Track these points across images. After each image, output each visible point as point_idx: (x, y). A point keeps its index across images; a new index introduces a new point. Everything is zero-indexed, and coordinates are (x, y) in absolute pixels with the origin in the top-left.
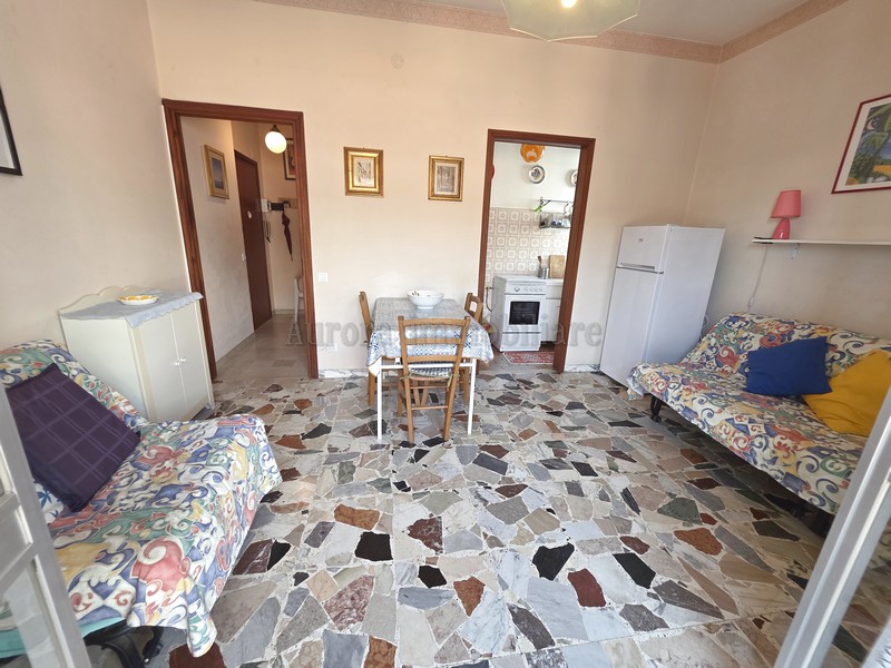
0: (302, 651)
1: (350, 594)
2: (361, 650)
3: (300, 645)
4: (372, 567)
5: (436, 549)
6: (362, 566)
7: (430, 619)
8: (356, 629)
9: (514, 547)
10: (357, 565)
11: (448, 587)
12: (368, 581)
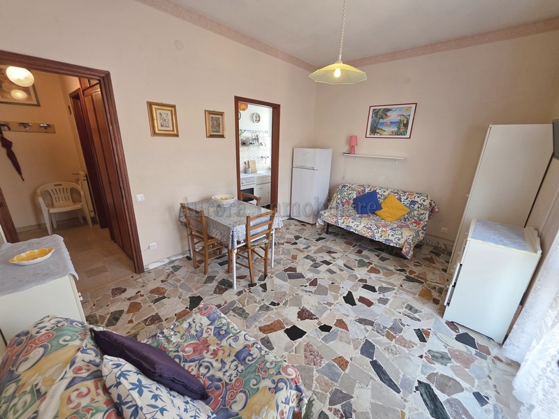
0: (318, 383)
1: (309, 354)
2: (334, 366)
3: (314, 381)
4: (303, 340)
5: (316, 319)
6: (300, 342)
7: (341, 341)
8: (324, 362)
9: (337, 302)
10: (298, 343)
11: (334, 328)
12: (308, 345)
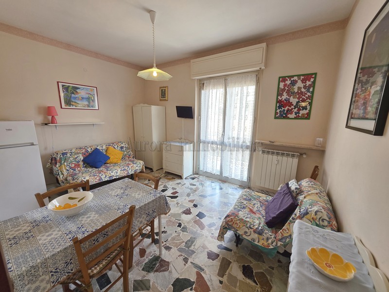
5: (189, 208)
6: (206, 213)
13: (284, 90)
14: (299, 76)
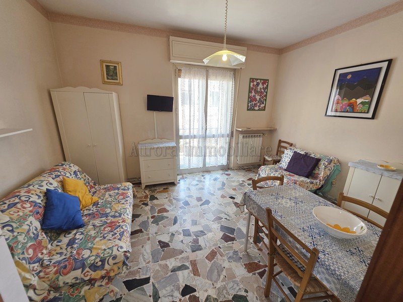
13: (253, 88)
14: (261, 80)
